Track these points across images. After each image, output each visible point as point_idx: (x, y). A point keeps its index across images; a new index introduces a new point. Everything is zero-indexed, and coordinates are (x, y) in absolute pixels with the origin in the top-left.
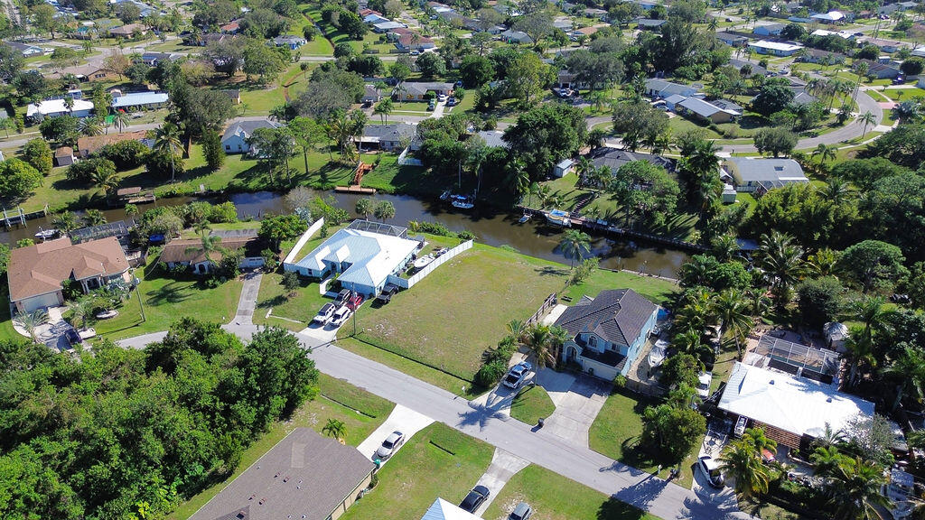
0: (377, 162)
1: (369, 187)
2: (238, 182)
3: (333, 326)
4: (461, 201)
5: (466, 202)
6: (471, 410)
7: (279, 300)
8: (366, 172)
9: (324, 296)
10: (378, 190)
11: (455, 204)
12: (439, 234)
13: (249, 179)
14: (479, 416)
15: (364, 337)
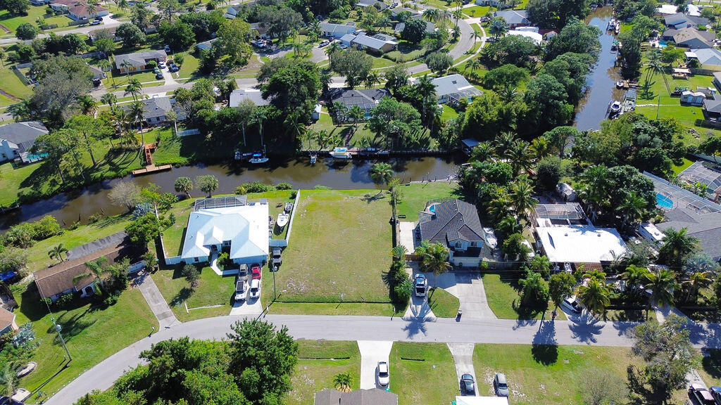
0: (158, 140)
1: (163, 164)
2: (27, 191)
3: (254, 300)
4: (256, 158)
5: (261, 157)
6: (408, 323)
7: (185, 294)
8: (152, 151)
9: (224, 276)
10: (173, 164)
11: (252, 161)
12: (261, 191)
13: (37, 185)
14: (416, 325)
15: (284, 298)
